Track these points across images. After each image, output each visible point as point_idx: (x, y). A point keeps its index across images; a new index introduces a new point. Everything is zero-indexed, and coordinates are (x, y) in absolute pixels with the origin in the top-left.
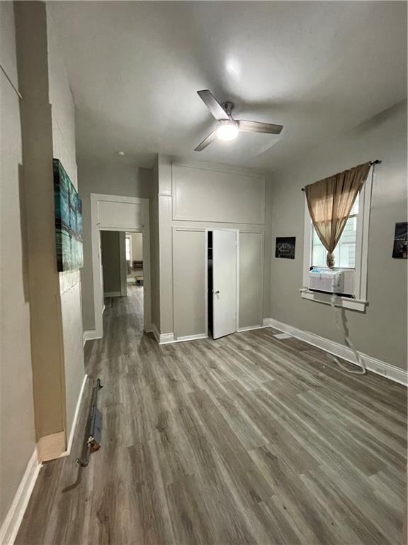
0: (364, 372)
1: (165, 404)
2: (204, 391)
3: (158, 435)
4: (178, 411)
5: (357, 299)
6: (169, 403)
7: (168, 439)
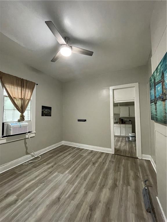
0: (40, 156)
1: (108, 194)
2: (84, 188)
3: (117, 183)
4: (105, 187)
5: (33, 132)
6: (105, 194)
7: (115, 180)
